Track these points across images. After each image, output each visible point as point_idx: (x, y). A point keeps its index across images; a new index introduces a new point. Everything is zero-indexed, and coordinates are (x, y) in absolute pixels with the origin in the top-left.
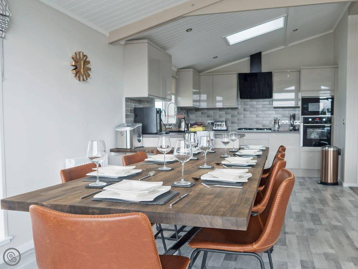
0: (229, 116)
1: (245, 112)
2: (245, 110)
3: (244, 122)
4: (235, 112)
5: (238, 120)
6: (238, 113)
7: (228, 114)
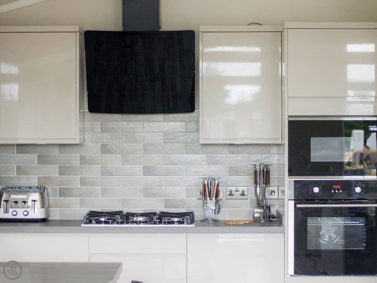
0: (52, 171)
1: (108, 157)
2: (105, 149)
3: (104, 192)
4: (74, 158)
5: (83, 182)
6: (83, 160)
7: (48, 162)
